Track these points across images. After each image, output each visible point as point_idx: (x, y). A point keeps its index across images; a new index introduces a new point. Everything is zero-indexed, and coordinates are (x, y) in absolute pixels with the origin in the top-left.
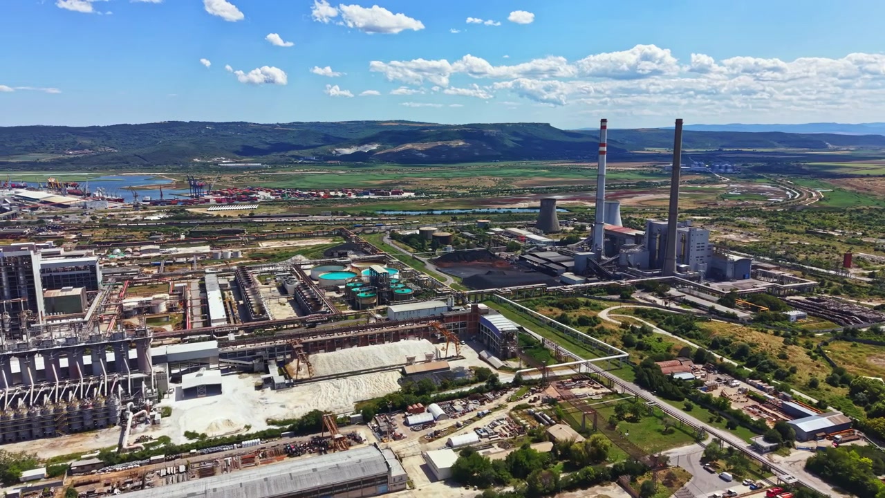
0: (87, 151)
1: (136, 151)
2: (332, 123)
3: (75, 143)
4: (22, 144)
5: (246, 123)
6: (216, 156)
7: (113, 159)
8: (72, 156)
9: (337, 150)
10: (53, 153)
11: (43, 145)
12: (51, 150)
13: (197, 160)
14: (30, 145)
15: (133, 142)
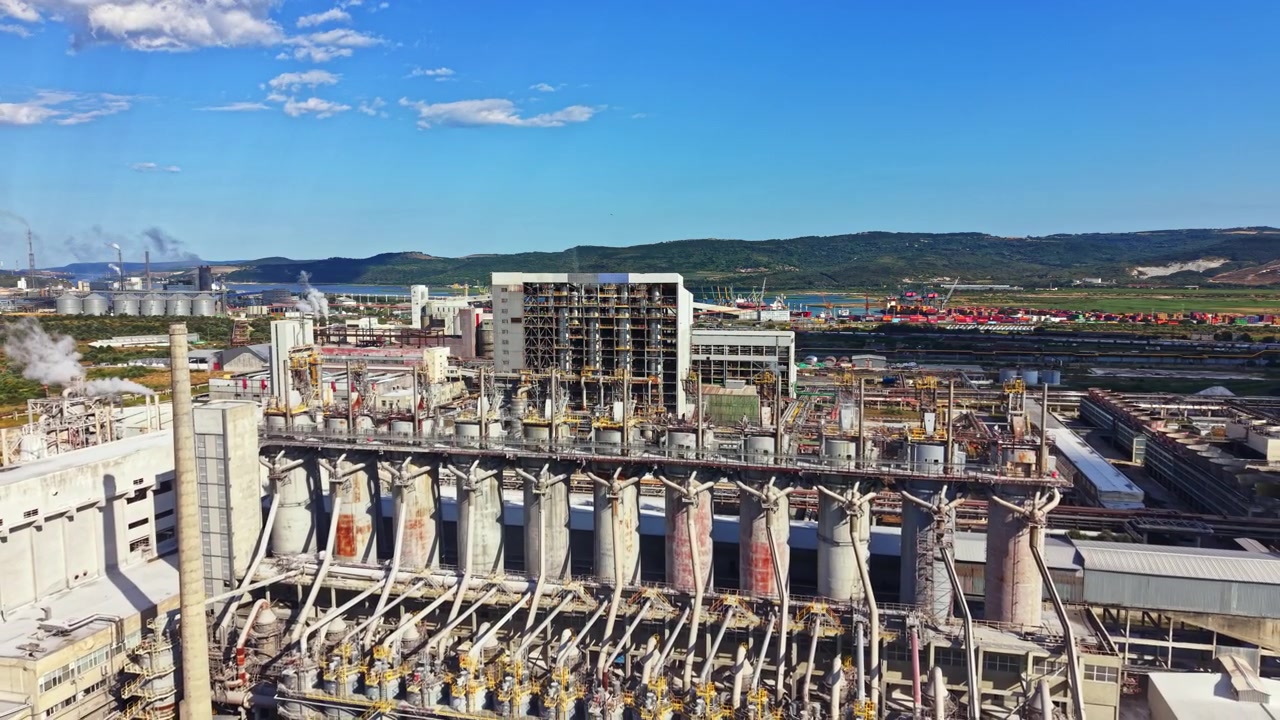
0: (762, 269)
1: (824, 270)
2: (1122, 234)
3: (747, 259)
4: (691, 260)
5: (980, 234)
6: (935, 275)
7: (793, 279)
8: (745, 275)
9: (1140, 269)
10: (723, 271)
11: (713, 262)
12: (721, 267)
13: (907, 280)
14: (699, 261)
15: (818, 259)
